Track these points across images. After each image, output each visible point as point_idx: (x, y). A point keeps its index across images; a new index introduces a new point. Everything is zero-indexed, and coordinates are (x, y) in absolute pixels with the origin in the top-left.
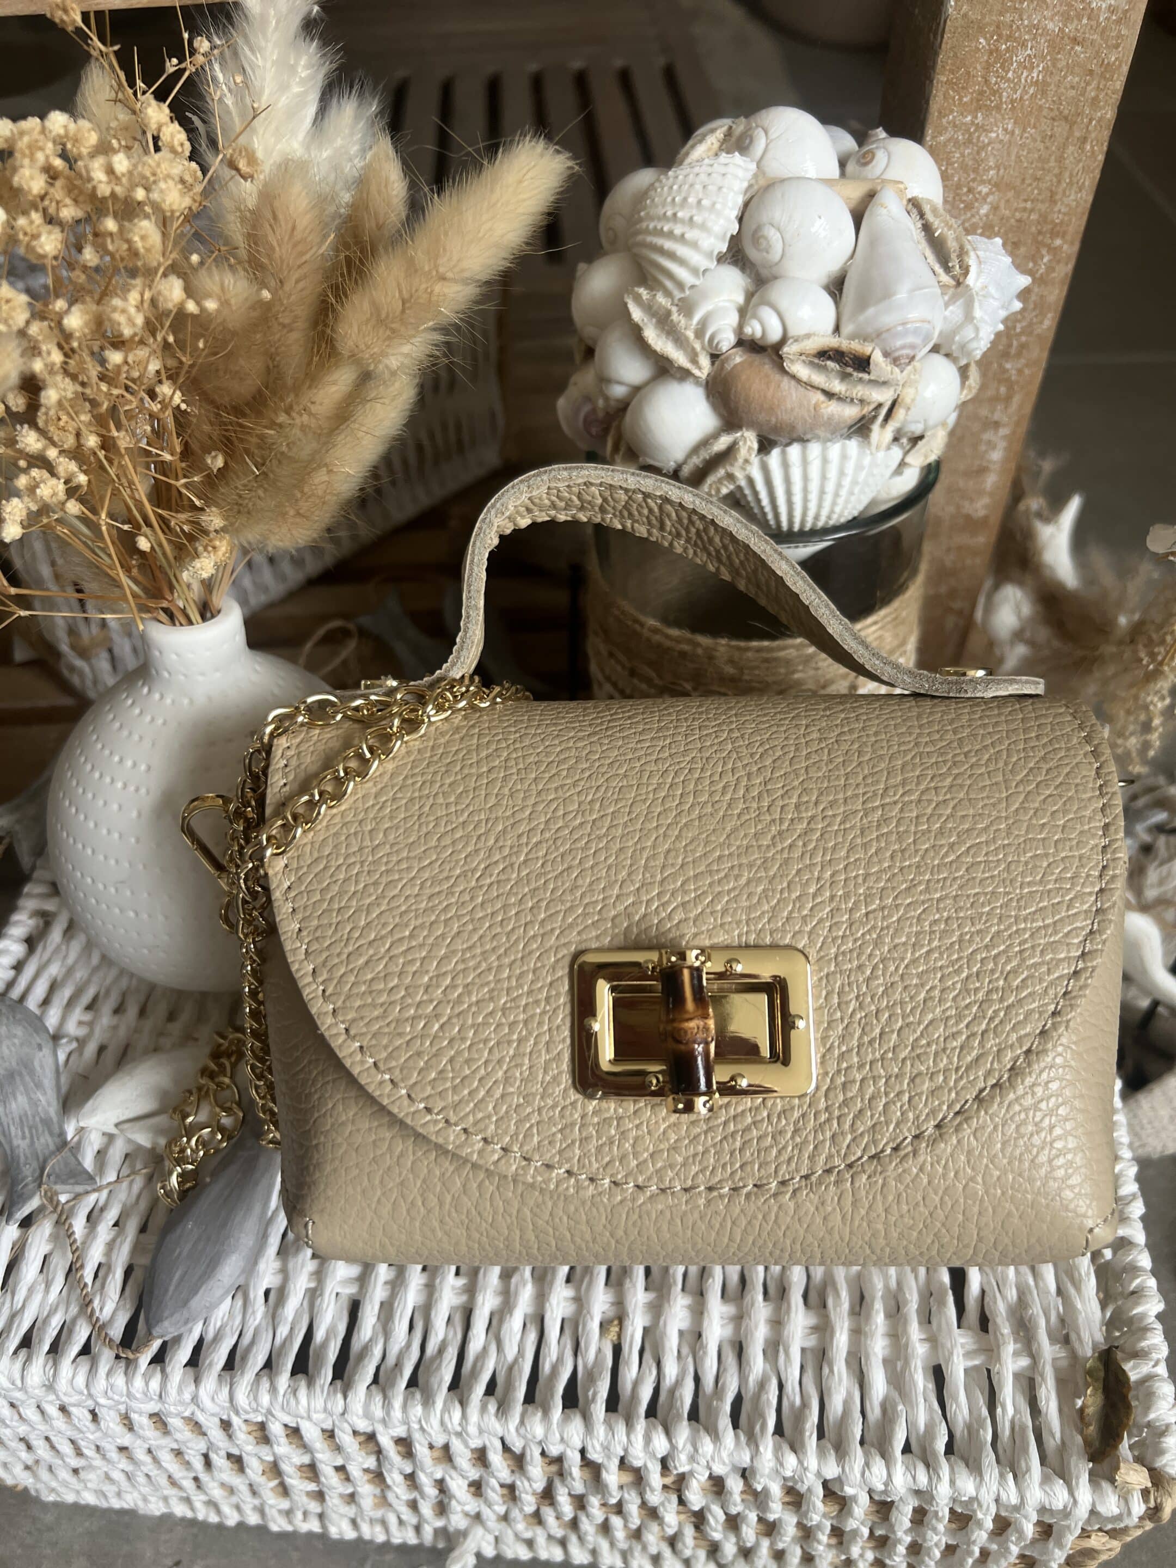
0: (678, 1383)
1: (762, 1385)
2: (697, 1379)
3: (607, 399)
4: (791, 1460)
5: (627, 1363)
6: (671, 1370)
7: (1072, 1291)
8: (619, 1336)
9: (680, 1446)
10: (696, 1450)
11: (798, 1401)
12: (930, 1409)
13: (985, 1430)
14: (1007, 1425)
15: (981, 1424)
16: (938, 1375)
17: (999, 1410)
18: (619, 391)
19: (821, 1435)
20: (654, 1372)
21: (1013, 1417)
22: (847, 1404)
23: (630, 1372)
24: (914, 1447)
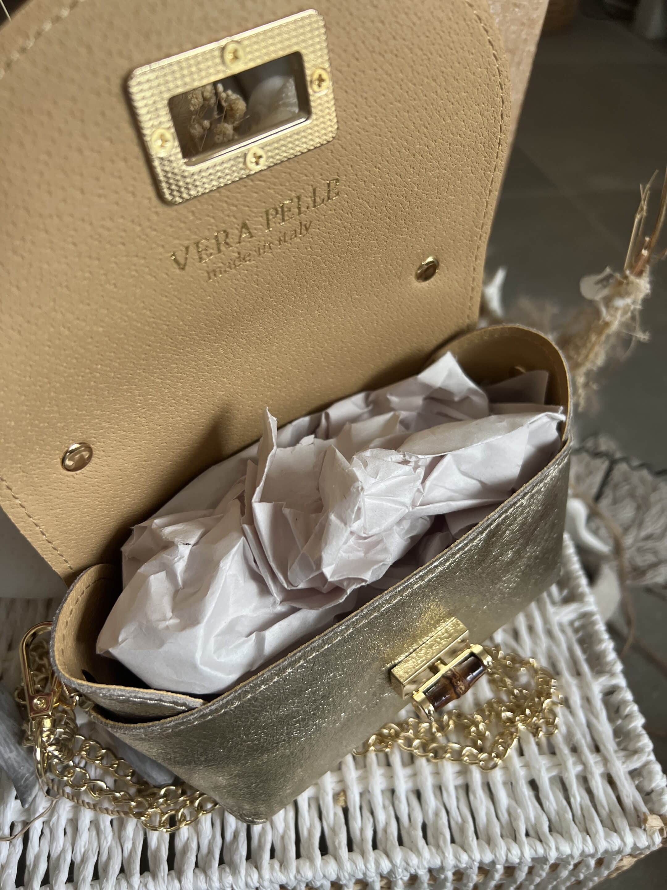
0: (387, 824)
1: (437, 814)
2: (397, 819)
4: (464, 857)
5: (354, 818)
6: (381, 817)
7: (594, 721)
8: (346, 802)
9: (398, 864)
10: (408, 864)
11: (460, 820)
12: (534, 807)
13: (568, 814)
14: (579, 808)
15: (566, 812)
16: (533, 785)
17: (572, 800)
19: (478, 838)
20: (371, 820)
21: (581, 802)
22: (487, 814)
23: (356, 824)
24: (531, 832)
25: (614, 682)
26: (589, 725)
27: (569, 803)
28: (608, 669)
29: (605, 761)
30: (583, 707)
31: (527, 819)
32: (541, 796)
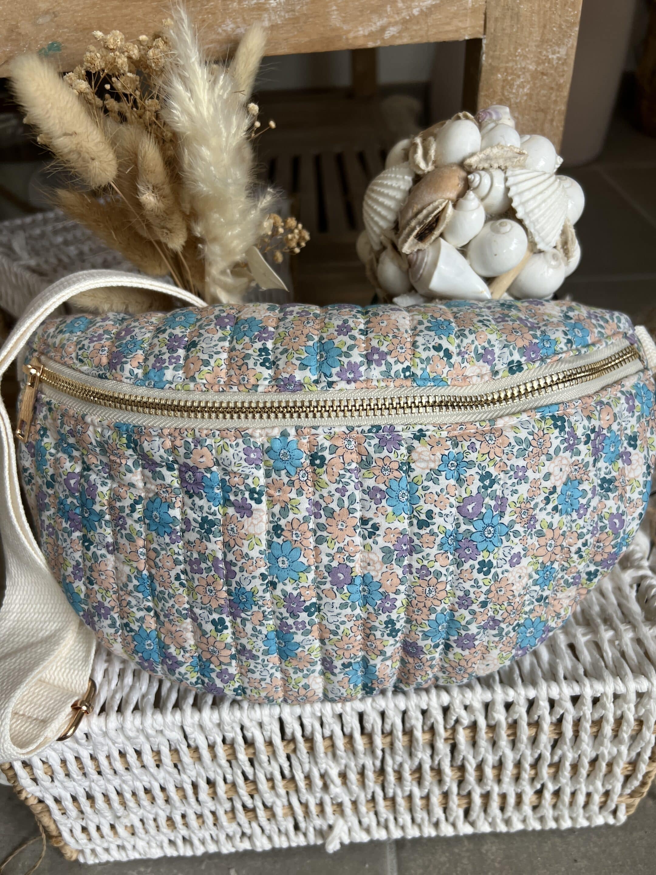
4: (511, 692)
7: (624, 602)
9: (455, 695)
10: (464, 696)
12: (571, 660)
13: (600, 664)
14: (610, 659)
15: (599, 661)
16: (572, 647)
17: (605, 654)
19: (523, 681)
22: (532, 664)
24: (568, 676)
25: (641, 573)
26: (620, 605)
27: (602, 657)
28: (636, 564)
29: (634, 628)
30: (614, 593)
31: (565, 668)
32: (577, 652)
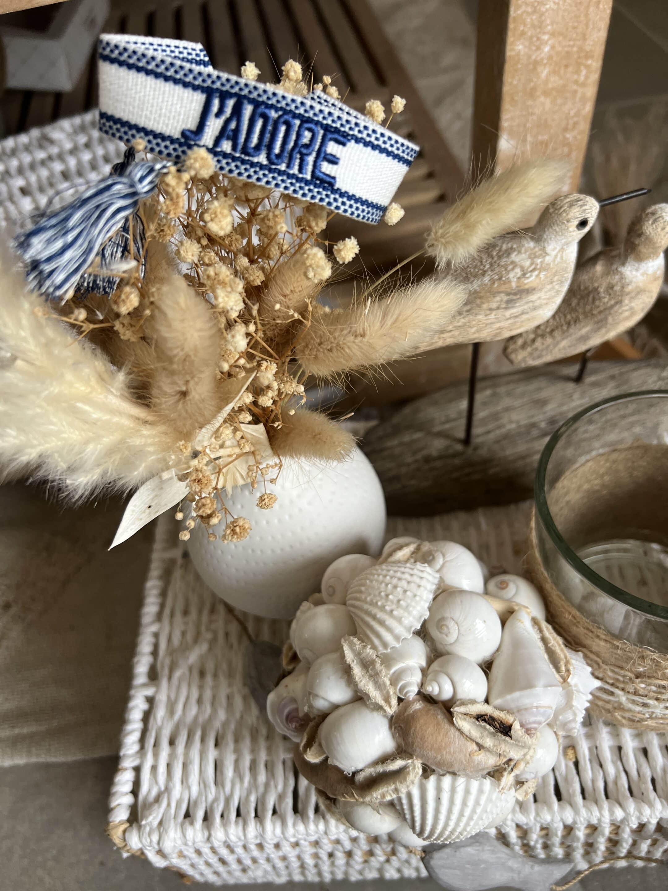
3: (311, 706)
18: (321, 704)
